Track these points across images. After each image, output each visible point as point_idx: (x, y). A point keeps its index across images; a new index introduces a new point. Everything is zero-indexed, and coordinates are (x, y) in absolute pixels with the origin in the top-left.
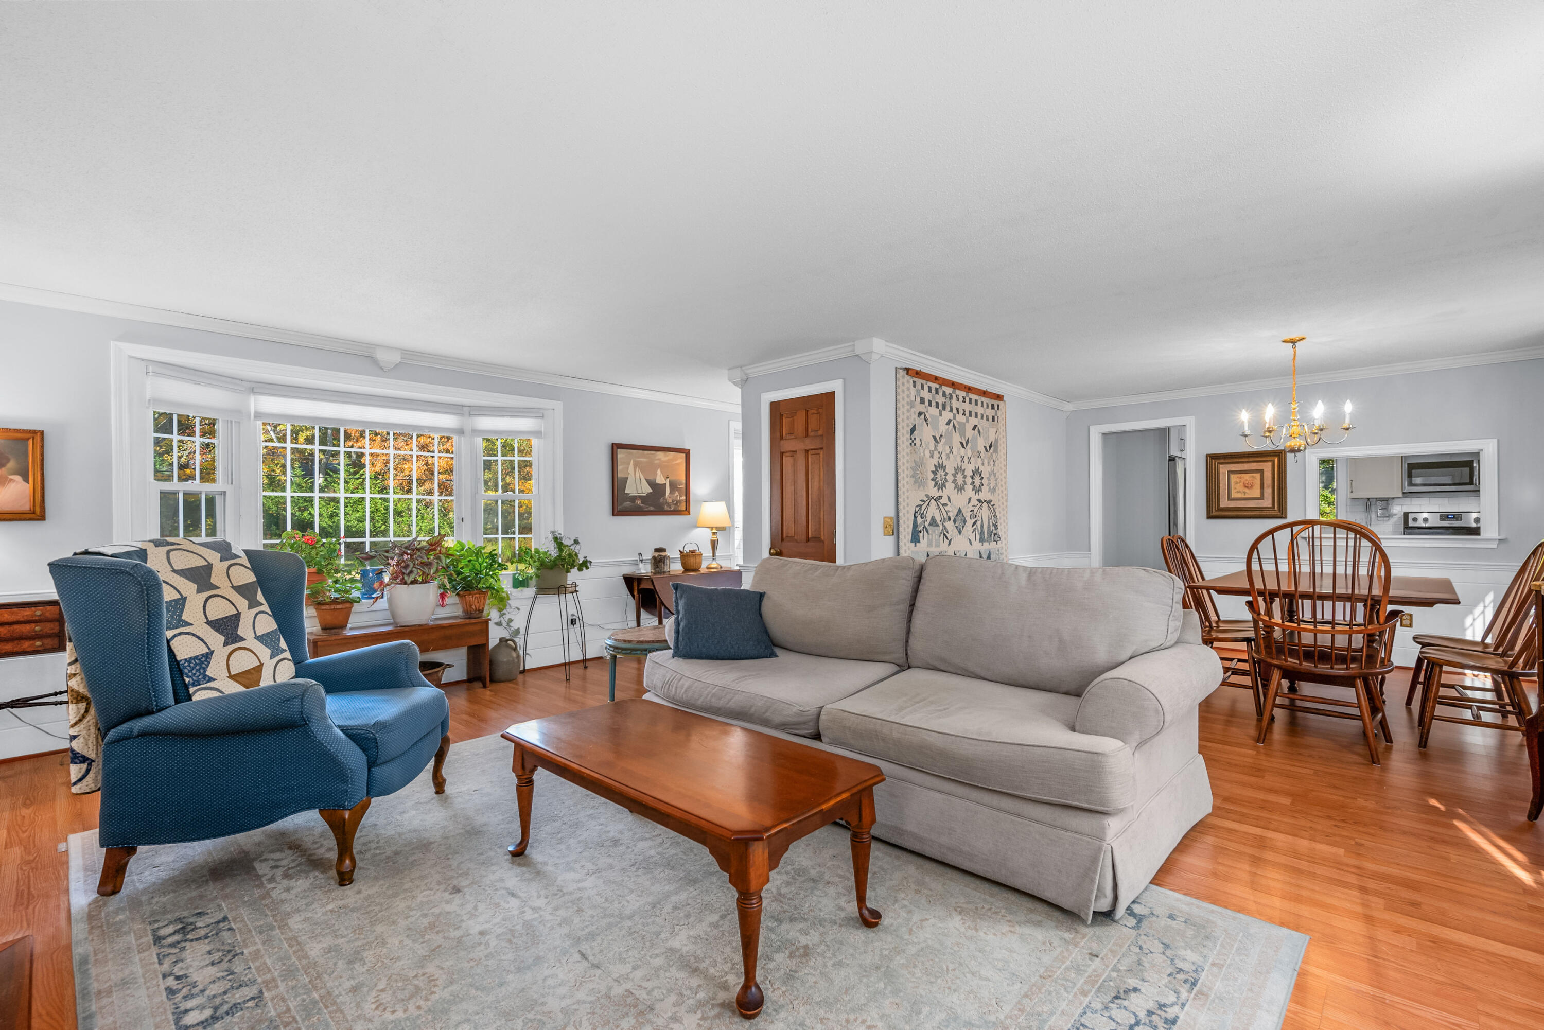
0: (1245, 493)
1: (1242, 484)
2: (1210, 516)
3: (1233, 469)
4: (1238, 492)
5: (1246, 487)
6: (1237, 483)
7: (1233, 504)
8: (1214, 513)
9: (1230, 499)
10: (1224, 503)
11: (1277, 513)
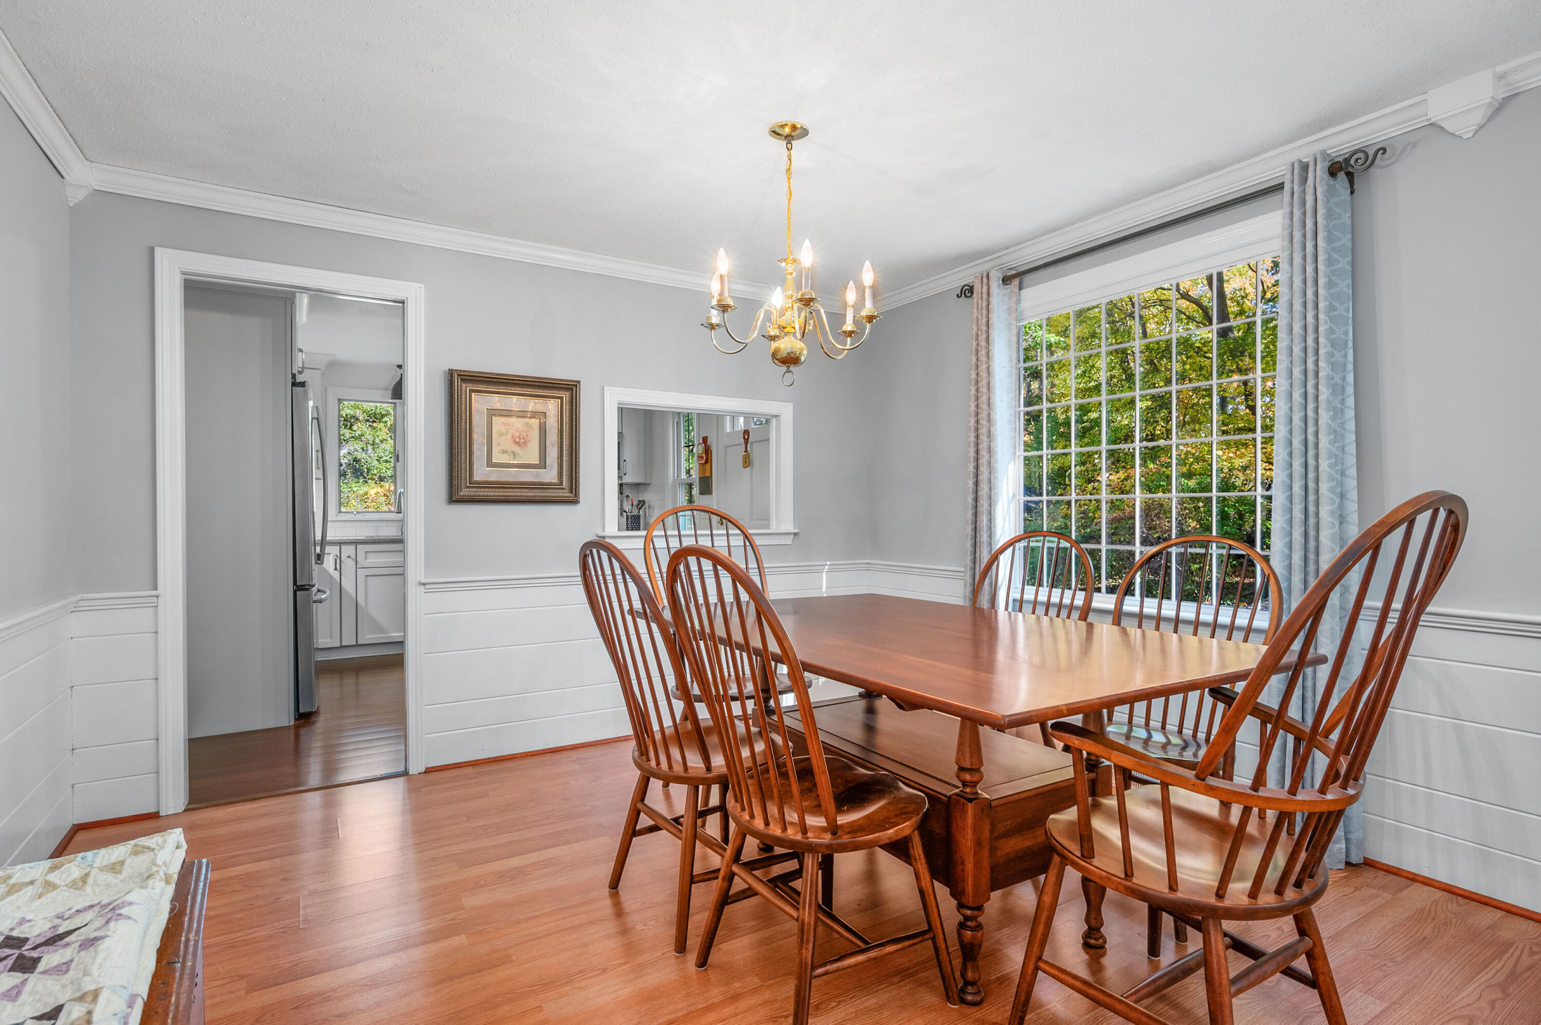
0: (514, 454)
1: (509, 437)
2: (454, 498)
3: (498, 406)
4: (504, 452)
5: (516, 442)
6: (501, 434)
7: (495, 475)
8: (465, 492)
9: (490, 464)
10: (481, 472)
11: (566, 494)
